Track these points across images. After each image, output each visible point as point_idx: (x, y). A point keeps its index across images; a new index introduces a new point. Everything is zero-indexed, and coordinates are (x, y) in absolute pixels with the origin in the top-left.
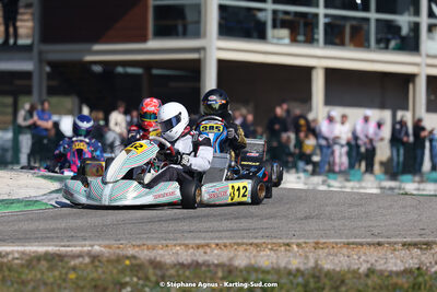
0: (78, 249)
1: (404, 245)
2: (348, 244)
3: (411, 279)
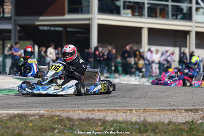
0: (33, 112)
1: (185, 110)
3: (189, 126)
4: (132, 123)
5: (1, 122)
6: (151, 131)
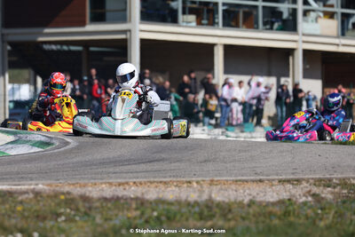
0: (26, 187)
1: (280, 181)
2: (236, 181)
4: (189, 204)
6: (220, 217)
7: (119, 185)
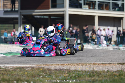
0: (28, 66)
1: (118, 64)
2: (103, 64)
3: (119, 73)
4: (86, 72)
5: (9, 72)
6: (97, 76)
7: (61, 65)
